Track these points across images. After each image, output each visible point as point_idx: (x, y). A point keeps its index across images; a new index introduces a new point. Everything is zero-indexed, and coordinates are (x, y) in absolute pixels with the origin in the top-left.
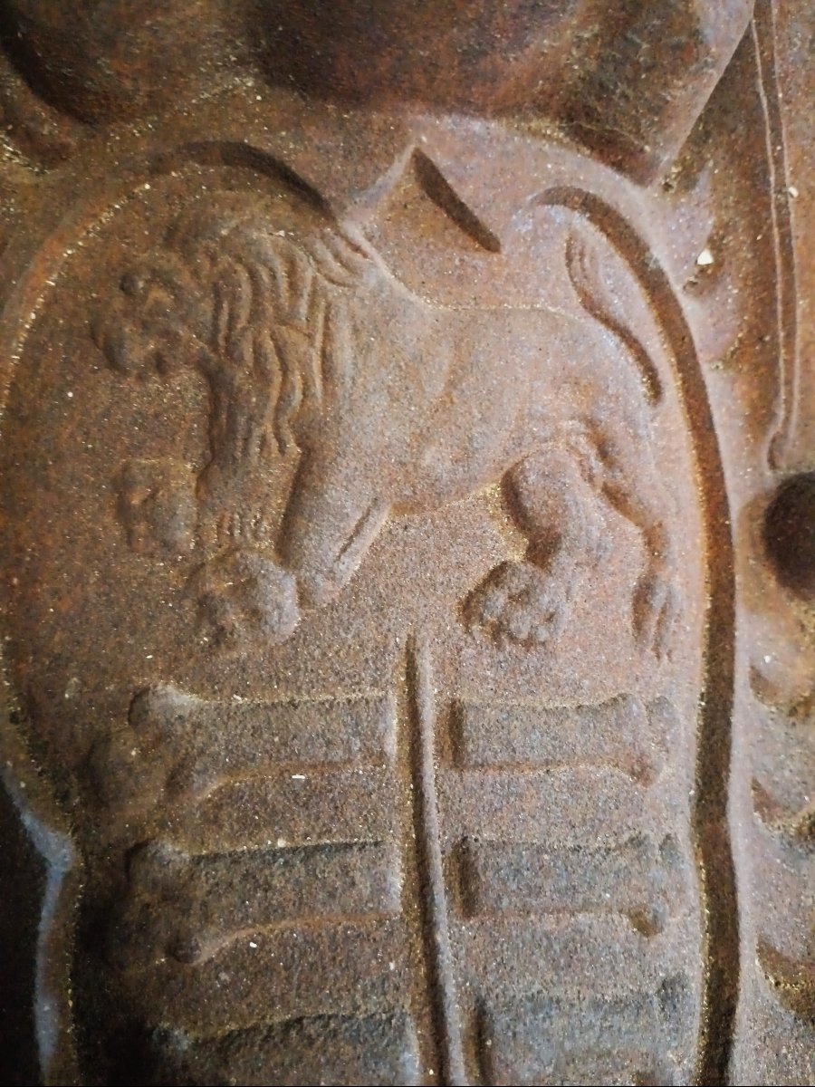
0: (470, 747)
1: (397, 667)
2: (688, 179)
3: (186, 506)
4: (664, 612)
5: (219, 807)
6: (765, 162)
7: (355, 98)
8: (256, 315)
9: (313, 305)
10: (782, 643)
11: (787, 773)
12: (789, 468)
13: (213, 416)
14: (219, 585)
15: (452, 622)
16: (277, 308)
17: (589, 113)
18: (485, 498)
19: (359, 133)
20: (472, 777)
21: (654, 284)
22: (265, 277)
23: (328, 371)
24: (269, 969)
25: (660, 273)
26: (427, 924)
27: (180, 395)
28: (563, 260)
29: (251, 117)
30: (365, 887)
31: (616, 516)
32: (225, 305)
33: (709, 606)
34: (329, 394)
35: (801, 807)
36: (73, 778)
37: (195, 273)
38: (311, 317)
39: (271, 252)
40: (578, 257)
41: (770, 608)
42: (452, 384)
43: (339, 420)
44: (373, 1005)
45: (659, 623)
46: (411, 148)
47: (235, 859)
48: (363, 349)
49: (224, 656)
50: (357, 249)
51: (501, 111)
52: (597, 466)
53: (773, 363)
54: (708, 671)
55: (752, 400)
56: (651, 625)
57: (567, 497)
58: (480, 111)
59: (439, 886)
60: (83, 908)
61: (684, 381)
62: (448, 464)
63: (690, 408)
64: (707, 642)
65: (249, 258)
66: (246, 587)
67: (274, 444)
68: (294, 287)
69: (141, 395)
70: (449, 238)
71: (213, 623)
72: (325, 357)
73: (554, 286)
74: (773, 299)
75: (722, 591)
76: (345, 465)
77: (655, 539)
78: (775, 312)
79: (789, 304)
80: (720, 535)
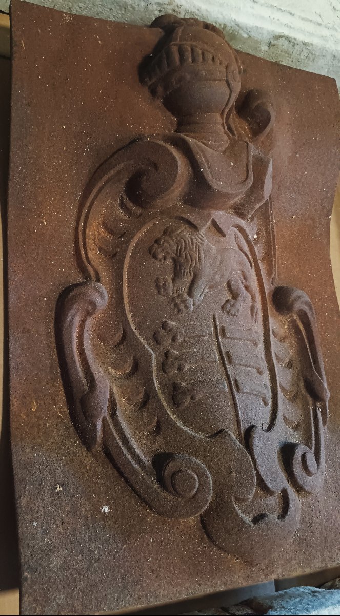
0: (226, 334)
1: (212, 318)
2: (252, 220)
3: (170, 286)
4: (256, 313)
5: (182, 344)
6: (269, 215)
8: (185, 249)
9: (196, 247)
10: (278, 325)
11: (281, 353)
12: (276, 285)
13: (175, 268)
14: (178, 301)
15: (220, 309)
16: (190, 247)
19: (203, 215)
20: (227, 340)
21: (249, 243)
22: (187, 242)
23: (200, 260)
24: (197, 371)
25: (250, 241)
26: (224, 364)
27: (168, 264)
28: (234, 239)
29: (182, 210)
31: (247, 291)
32: (179, 247)
33: (262, 315)
34: (200, 264)
35: (285, 360)
36: (151, 340)
37: (173, 240)
38: (196, 249)
39: (188, 237)
40: (237, 238)
41: (275, 316)
42: (220, 263)
43: (201, 269)
44: (217, 377)
45: (255, 315)
46: (211, 218)
47: (188, 352)
50: (202, 237)
51: (224, 209)
52: (244, 281)
53: (272, 261)
54: (264, 329)
55: (268, 269)
58: (221, 210)
59: (225, 358)
60: (157, 364)
61: (255, 264)
62: (219, 279)
63: (257, 270)
64: (263, 322)
66: (184, 301)
67: (189, 273)
68: (192, 244)
69: (160, 264)
71: (178, 308)
72: (199, 256)
74: (271, 246)
75: (265, 311)
76: (203, 278)
77: (253, 297)
78: (271, 249)
79: (274, 247)
80: (263, 299)
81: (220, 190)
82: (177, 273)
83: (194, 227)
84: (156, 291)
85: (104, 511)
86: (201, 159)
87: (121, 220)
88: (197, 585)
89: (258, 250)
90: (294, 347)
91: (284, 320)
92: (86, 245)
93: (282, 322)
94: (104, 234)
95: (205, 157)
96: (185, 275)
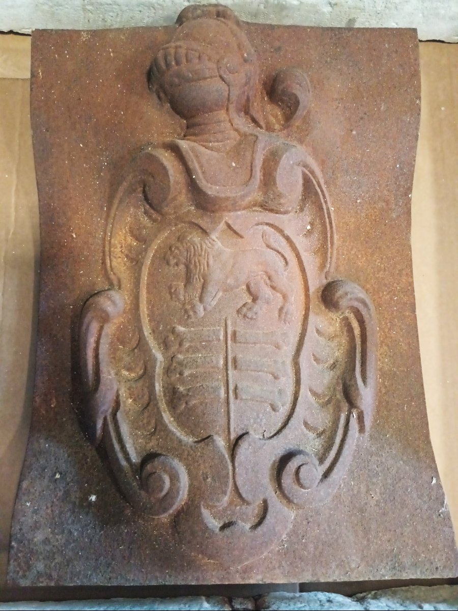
0: (237, 339)
1: (223, 323)
2: (302, 210)
3: (182, 292)
4: (286, 313)
5: (189, 349)
6: (321, 204)
7: (213, 212)
8: (195, 255)
9: (205, 252)
10: (325, 322)
11: (324, 353)
12: (331, 279)
13: (187, 274)
14: (188, 307)
15: (235, 314)
16: (198, 253)
17: (265, 206)
19: (214, 218)
20: (238, 345)
21: (288, 239)
22: (196, 248)
23: (208, 265)
24: (197, 377)
25: (288, 236)
26: (227, 370)
27: (181, 270)
28: (261, 237)
29: (194, 215)
30: (215, 362)
31: (274, 292)
32: (189, 253)
33: (304, 313)
34: (208, 269)
35: (327, 361)
36: (162, 345)
37: (183, 247)
38: (205, 255)
39: (197, 242)
40: (265, 236)
41: (323, 314)
42: (233, 267)
43: (210, 274)
44: (217, 383)
45: (285, 316)
46: (224, 221)
47: (191, 358)
48: (215, 261)
49: (190, 321)
50: (214, 241)
51: (244, 209)
52: (268, 282)
53: (326, 253)
54: (302, 328)
55: (321, 263)
56: (283, 316)
57: (260, 288)
58: (240, 210)
59: (230, 364)
60: (164, 368)
62: (233, 282)
63: (300, 266)
65: (193, 244)
66: (193, 307)
67: (198, 279)
68: (201, 249)
69: (173, 270)
70: (233, 237)
71: (187, 314)
72: (208, 263)
73: (258, 243)
74: (327, 237)
75: (307, 309)
76: (212, 283)
77: (285, 297)
78: (327, 240)
79: (332, 237)
80: (307, 296)
81: (217, 195)
82: (188, 281)
83: (205, 232)
84: (169, 297)
85: (91, 500)
86: (194, 165)
87: (145, 228)
88: (168, 576)
89: (310, 242)
90: (344, 347)
91: (335, 317)
92: (112, 254)
93: (333, 319)
94: (131, 241)
95: (199, 162)
96: (195, 280)
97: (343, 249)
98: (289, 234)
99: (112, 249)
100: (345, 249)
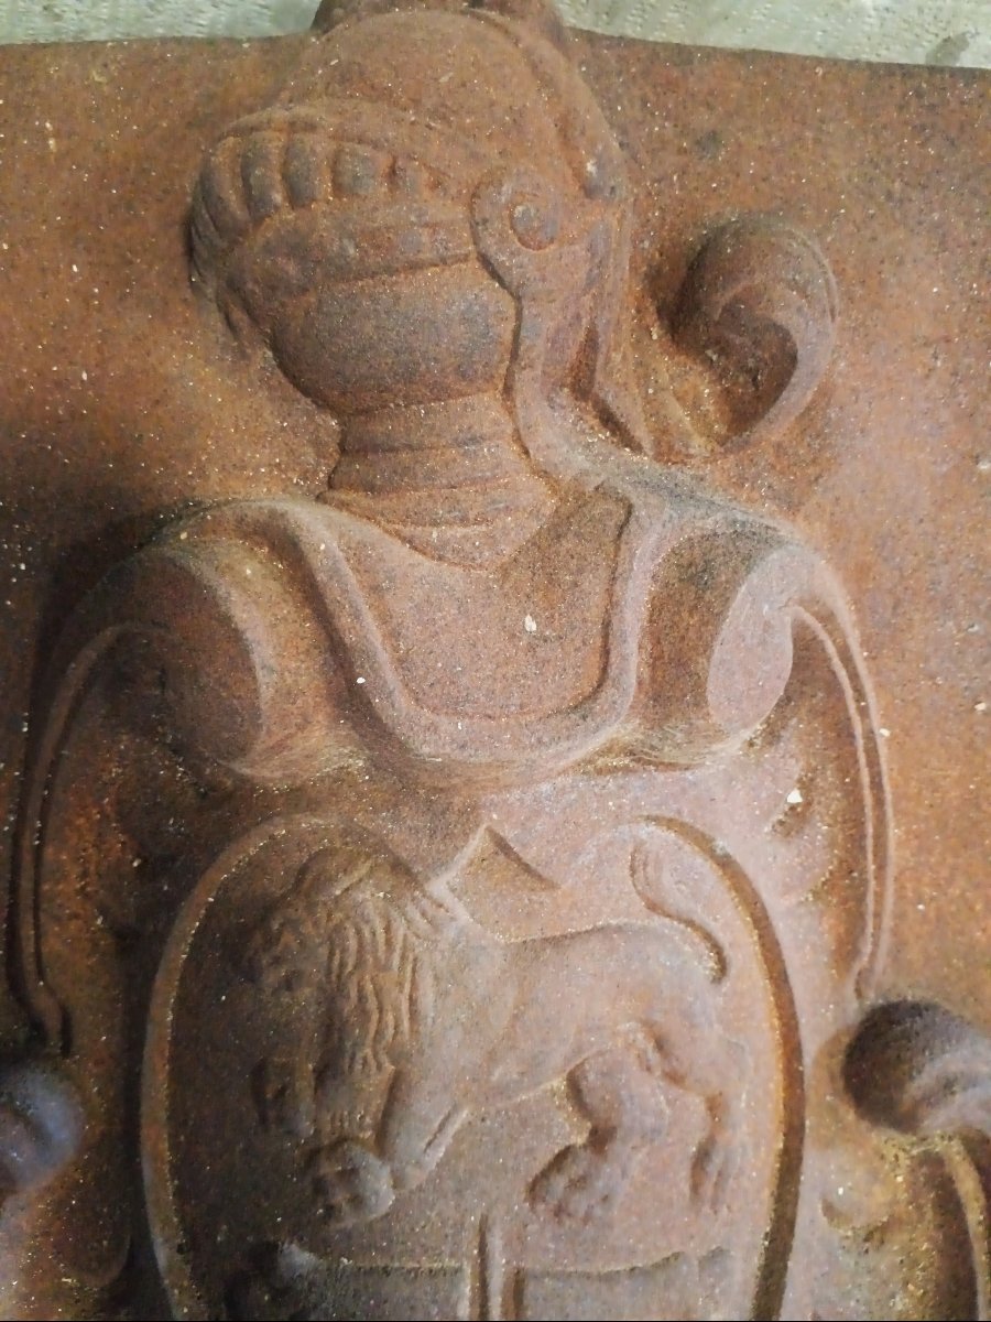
1: (470, 1242)
2: (773, 737)
4: (720, 1174)
6: (849, 719)
8: (360, 963)
9: (403, 958)
10: (859, 1173)
11: (852, 1303)
12: (877, 998)
15: (520, 1205)
16: (376, 959)
18: (552, 1089)
19: (443, 813)
22: (367, 934)
23: (414, 1014)
25: (727, 856)
28: (627, 872)
29: (361, 795)
32: (338, 952)
33: (781, 1145)
34: (414, 1032)
38: (402, 968)
39: (372, 913)
40: (641, 867)
41: (849, 1140)
42: (515, 1018)
43: (421, 1052)
45: (715, 1184)
48: (443, 994)
50: (440, 905)
51: (565, 771)
52: (655, 1057)
53: (861, 899)
54: (775, 1210)
55: (839, 935)
56: (708, 1189)
57: (623, 1092)
61: (760, 937)
62: (515, 1076)
64: (776, 1182)
65: (356, 916)
66: (350, 1173)
67: (372, 1063)
68: (389, 943)
70: (518, 883)
72: (412, 1001)
73: (617, 901)
74: (863, 837)
75: (794, 1132)
76: (427, 1085)
77: (715, 1106)
78: (863, 849)
79: (880, 838)
80: (793, 1078)
83: (404, 873)
89: (798, 855)
90: (923, 1269)
91: (894, 1151)
92: (44, 906)
93: (882, 1157)
94: (123, 850)
95: (384, 618)
96: (358, 1067)
97: (919, 880)
98: (730, 851)
99: (46, 887)
100: (926, 880)
